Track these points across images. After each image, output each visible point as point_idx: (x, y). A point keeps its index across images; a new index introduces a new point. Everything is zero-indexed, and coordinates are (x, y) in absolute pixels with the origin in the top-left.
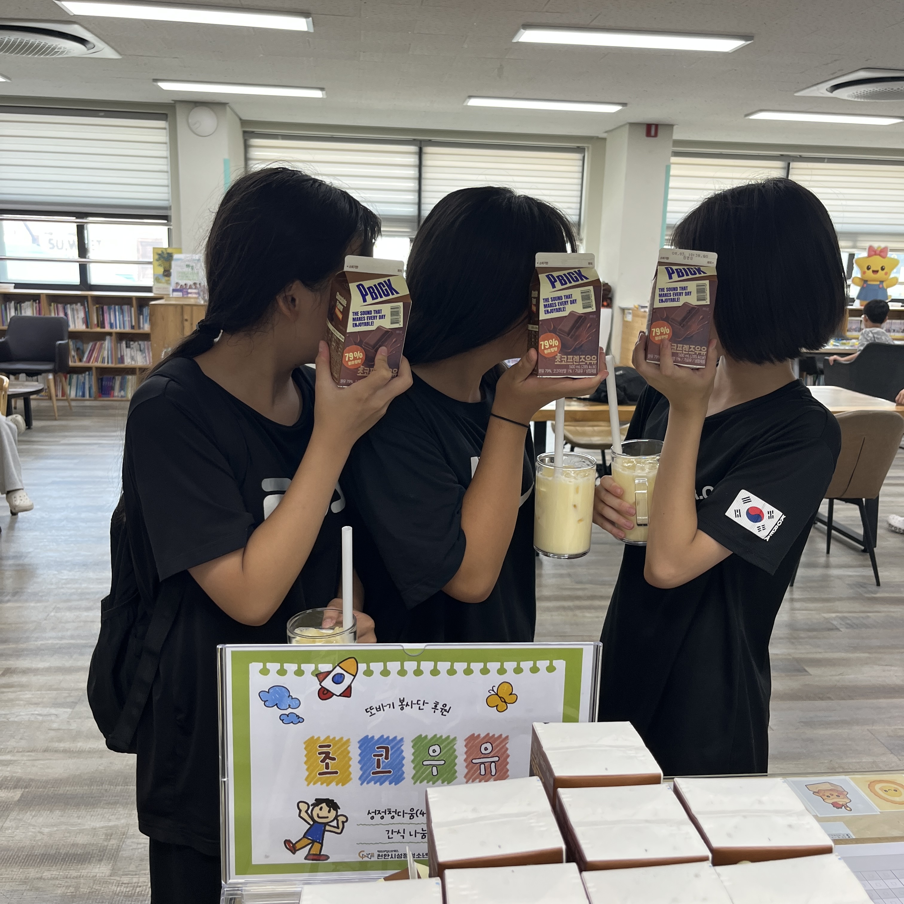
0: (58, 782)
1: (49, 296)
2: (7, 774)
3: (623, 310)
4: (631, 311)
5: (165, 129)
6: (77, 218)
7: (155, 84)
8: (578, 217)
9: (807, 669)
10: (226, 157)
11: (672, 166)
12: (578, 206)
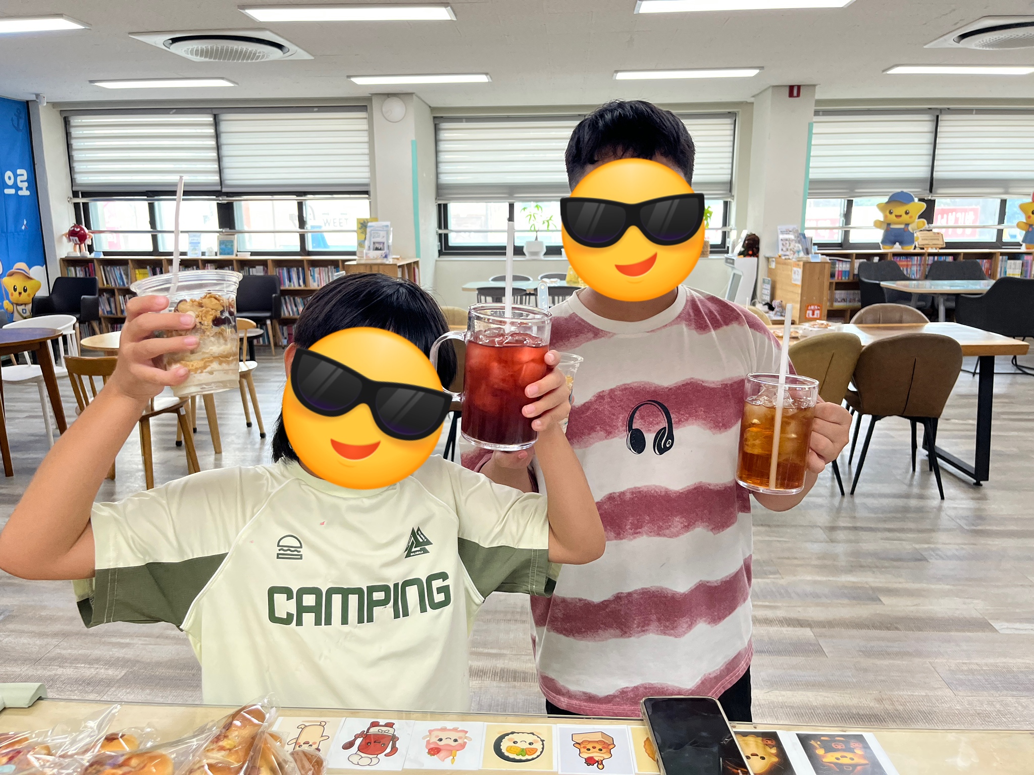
0: (158, 664)
1: (274, 261)
2: (121, 655)
3: (768, 259)
4: (774, 259)
5: (366, 118)
6: (297, 196)
7: (349, 79)
8: (730, 176)
9: (880, 598)
10: (414, 139)
11: (814, 124)
12: (730, 166)
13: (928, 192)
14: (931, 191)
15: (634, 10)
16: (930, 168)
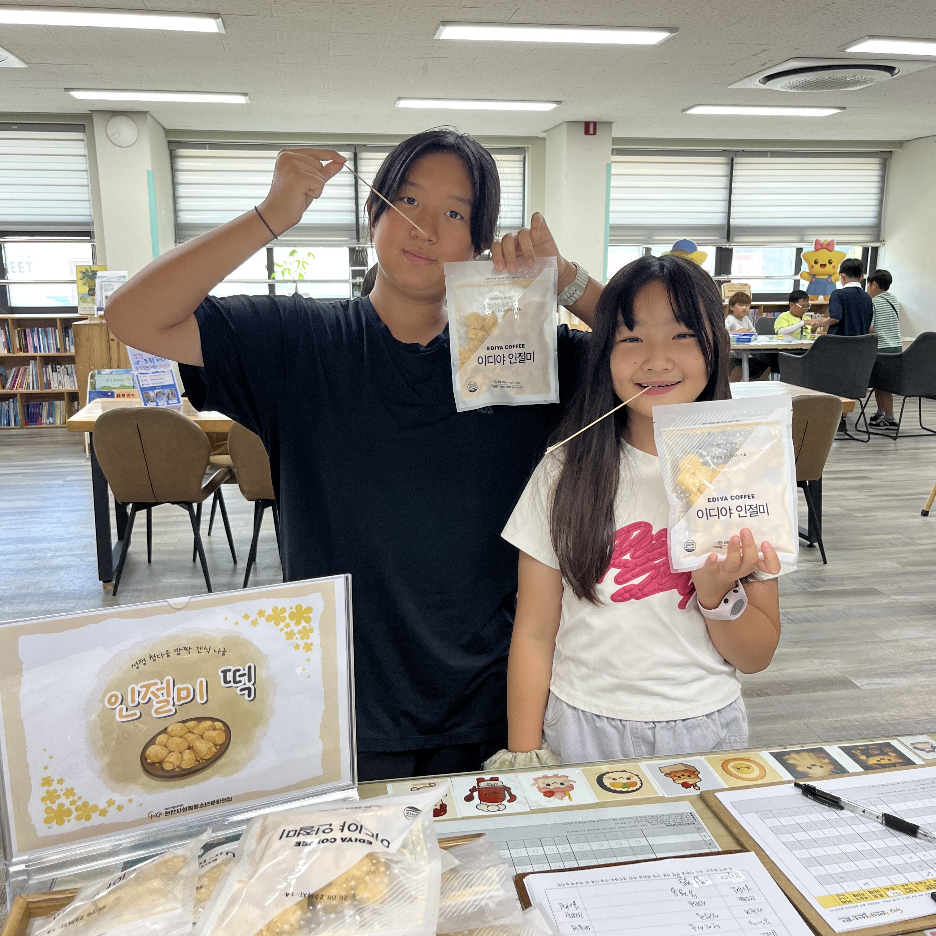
5: (83, 140)
7: (67, 93)
8: (521, 220)
10: (149, 168)
11: (613, 164)
12: (521, 208)
13: (726, 240)
14: (728, 239)
15: (434, 34)
16: (726, 215)
